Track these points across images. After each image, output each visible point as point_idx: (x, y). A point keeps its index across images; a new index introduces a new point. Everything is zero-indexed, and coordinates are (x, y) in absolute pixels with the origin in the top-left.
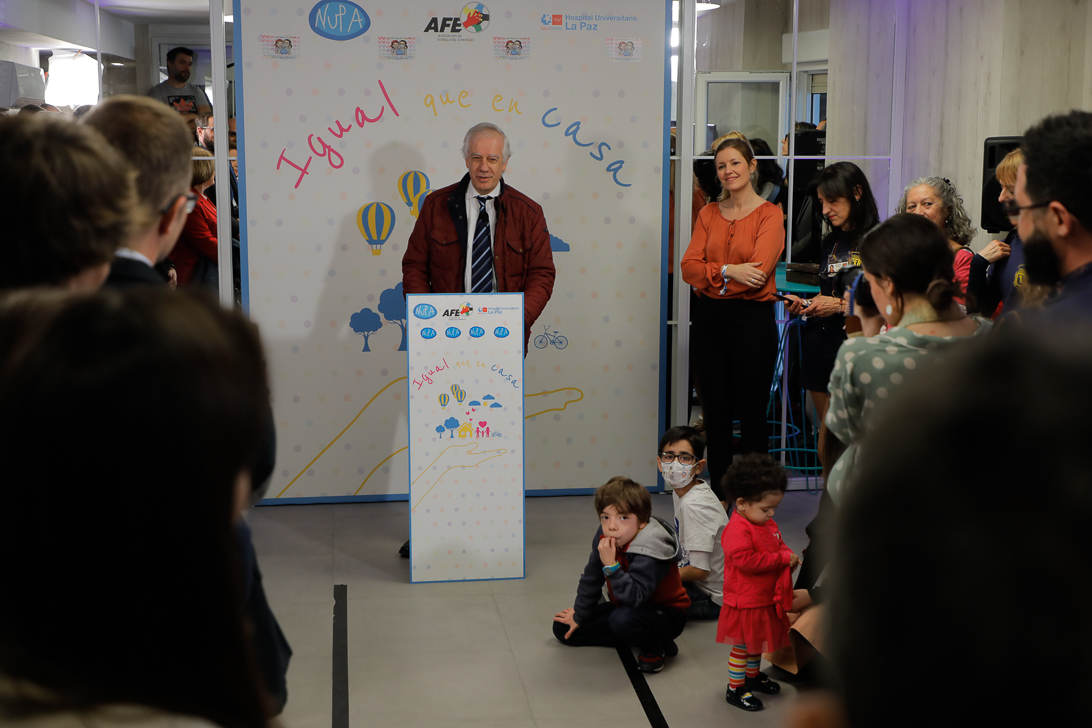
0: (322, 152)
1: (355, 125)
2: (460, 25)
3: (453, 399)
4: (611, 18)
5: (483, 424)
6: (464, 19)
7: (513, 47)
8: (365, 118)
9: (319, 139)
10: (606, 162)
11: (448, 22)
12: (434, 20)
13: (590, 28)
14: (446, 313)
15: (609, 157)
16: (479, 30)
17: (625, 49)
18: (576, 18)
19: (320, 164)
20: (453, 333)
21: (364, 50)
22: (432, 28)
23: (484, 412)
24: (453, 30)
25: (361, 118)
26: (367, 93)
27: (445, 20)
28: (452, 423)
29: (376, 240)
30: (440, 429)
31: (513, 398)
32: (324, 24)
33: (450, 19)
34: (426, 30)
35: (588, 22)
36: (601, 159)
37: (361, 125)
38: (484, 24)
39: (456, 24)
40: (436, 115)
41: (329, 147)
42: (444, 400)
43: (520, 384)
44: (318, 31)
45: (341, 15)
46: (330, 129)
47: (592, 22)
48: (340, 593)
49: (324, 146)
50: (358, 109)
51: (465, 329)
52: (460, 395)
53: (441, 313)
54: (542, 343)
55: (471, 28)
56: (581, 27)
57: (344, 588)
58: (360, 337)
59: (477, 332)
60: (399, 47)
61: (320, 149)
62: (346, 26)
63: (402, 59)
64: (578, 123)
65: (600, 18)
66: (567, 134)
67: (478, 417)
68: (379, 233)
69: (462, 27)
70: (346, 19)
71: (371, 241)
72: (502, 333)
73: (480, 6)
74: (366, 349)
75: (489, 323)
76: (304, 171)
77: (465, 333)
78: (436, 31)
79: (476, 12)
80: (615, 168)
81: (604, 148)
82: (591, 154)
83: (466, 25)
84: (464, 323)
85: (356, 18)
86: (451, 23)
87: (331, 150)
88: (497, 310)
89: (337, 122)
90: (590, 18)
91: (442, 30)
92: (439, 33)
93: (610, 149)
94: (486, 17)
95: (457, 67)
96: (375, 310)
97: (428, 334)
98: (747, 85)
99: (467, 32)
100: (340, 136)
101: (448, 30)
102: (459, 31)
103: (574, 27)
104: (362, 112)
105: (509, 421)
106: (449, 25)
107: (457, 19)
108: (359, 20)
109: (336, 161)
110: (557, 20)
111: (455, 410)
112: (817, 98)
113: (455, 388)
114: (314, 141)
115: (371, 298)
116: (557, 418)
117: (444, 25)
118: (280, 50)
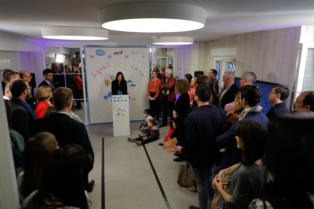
3: (119, 110)
5: (123, 114)
6: (119, 52)
7: (127, 57)
10: (141, 73)
12: (115, 53)
14: (118, 98)
15: (141, 72)
16: (121, 54)
17: (143, 57)
19: (98, 74)
20: (119, 101)
21: (105, 57)
23: (123, 112)
25: (104, 67)
26: (105, 63)
28: (119, 114)
29: (107, 85)
30: (117, 115)
31: (128, 110)
38: (122, 53)
40: (115, 66)
42: (117, 110)
43: (129, 108)
44: (97, 54)
46: (99, 69)
48: (103, 139)
51: (120, 100)
52: (120, 110)
53: (117, 98)
54: (132, 99)
57: (104, 138)
58: (105, 100)
59: (122, 101)
60: (110, 57)
61: (98, 72)
62: (101, 54)
64: (137, 68)
66: (135, 69)
67: (123, 113)
68: (107, 84)
70: (101, 53)
71: (106, 85)
72: (126, 100)
73: (122, 50)
74: (106, 101)
75: (124, 99)
76: (96, 75)
77: (120, 101)
80: (142, 74)
82: (139, 72)
83: (120, 53)
84: (120, 99)
87: (100, 72)
88: (125, 97)
89: (101, 68)
92: (115, 55)
94: (123, 52)
95: (118, 60)
96: (107, 96)
97: (115, 101)
98: (161, 59)
99: (120, 54)
100: (101, 70)
101: (117, 54)
105: (127, 113)
108: (103, 53)
109: (101, 74)
110: (133, 52)
111: (119, 112)
112: (172, 61)
113: (119, 109)
114: (97, 71)
115: (107, 94)
116: (135, 110)
117: (116, 53)
118: (91, 57)
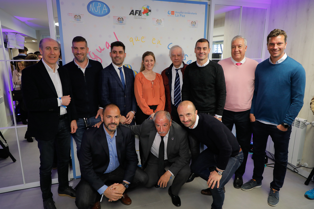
2: (141, 13)
4: (189, 13)
6: (142, 11)
7: (159, 22)
9: (93, 53)
11: (137, 12)
12: (133, 11)
13: (183, 16)
16: (148, 15)
17: (193, 24)
18: (179, 13)
21: (108, 21)
22: (132, 14)
24: (139, 15)
26: (110, 36)
27: (136, 11)
32: (93, 10)
33: (138, 11)
34: (130, 14)
35: (182, 14)
38: (149, 13)
39: (140, 13)
40: (134, 45)
44: (91, 12)
45: (99, 7)
47: (184, 14)
49: (95, 56)
50: (107, 43)
55: (145, 14)
56: (180, 16)
60: (120, 20)
62: (101, 12)
63: (122, 24)
65: (186, 13)
69: (142, 14)
70: (101, 8)
73: (148, 7)
78: (133, 15)
79: (147, 9)
83: (144, 13)
85: (105, 8)
86: (138, 12)
87: (97, 57)
89: (99, 47)
90: (183, 13)
91: (135, 15)
92: (134, 16)
95: (141, 28)
99: (144, 16)
100: (101, 52)
101: (137, 14)
102: (141, 15)
103: (178, 16)
106: (137, 13)
107: (140, 11)
108: (106, 9)
110: (173, 13)
114: (91, 54)
117: (136, 13)
118: (76, 19)
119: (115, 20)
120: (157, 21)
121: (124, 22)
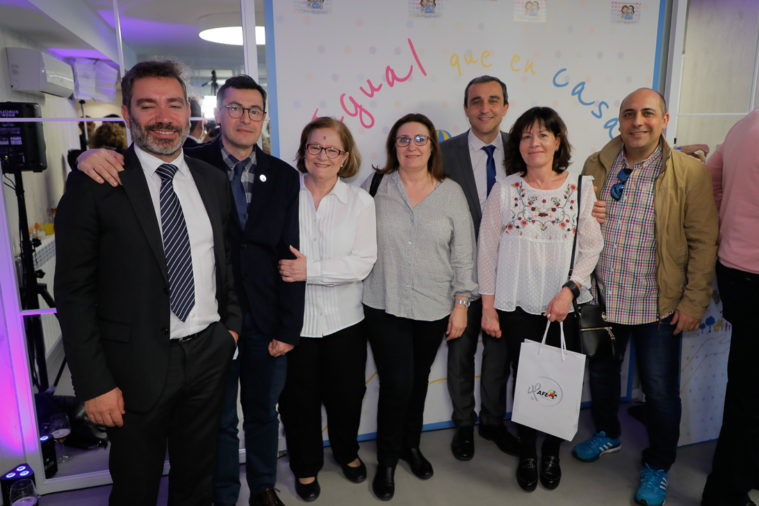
0: (354, 112)
1: (385, 84)
7: (532, 8)
8: (394, 77)
9: (351, 98)
10: (604, 120)
15: (608, 115)
17: (627, 12)
25: (392, 78)
26: (398, 51)
36: (600, 117)
37: (391, 84)
41: (360, 107)
46: (361, 88)
49: (356, 105)
50: (388, 69)
60: (428, 4)
61: (352, 109)
63: (430, 17)
64: (583, 84)
66: (573, 94)
80: (611, 125)
81: (603, 107)
82: (592, 112)
87: (362, 109)
89: (369, 81)
93: (608, 108)
95: (481, 27)
100: (371, 96)
104: (392, 71)
109: (367, 121)
114: (346, 99)
118: (311, 4)
119: (414, 4)
120: (526, 7)
121: (436, 9)
